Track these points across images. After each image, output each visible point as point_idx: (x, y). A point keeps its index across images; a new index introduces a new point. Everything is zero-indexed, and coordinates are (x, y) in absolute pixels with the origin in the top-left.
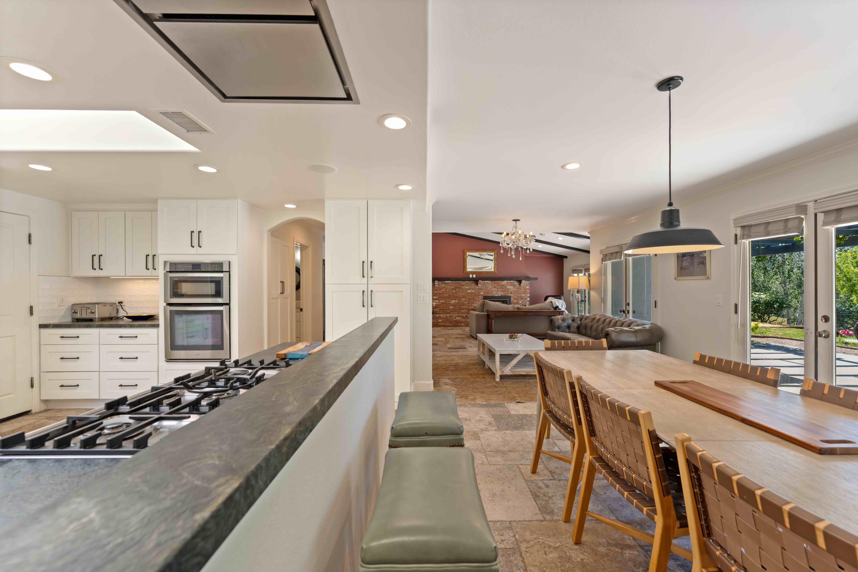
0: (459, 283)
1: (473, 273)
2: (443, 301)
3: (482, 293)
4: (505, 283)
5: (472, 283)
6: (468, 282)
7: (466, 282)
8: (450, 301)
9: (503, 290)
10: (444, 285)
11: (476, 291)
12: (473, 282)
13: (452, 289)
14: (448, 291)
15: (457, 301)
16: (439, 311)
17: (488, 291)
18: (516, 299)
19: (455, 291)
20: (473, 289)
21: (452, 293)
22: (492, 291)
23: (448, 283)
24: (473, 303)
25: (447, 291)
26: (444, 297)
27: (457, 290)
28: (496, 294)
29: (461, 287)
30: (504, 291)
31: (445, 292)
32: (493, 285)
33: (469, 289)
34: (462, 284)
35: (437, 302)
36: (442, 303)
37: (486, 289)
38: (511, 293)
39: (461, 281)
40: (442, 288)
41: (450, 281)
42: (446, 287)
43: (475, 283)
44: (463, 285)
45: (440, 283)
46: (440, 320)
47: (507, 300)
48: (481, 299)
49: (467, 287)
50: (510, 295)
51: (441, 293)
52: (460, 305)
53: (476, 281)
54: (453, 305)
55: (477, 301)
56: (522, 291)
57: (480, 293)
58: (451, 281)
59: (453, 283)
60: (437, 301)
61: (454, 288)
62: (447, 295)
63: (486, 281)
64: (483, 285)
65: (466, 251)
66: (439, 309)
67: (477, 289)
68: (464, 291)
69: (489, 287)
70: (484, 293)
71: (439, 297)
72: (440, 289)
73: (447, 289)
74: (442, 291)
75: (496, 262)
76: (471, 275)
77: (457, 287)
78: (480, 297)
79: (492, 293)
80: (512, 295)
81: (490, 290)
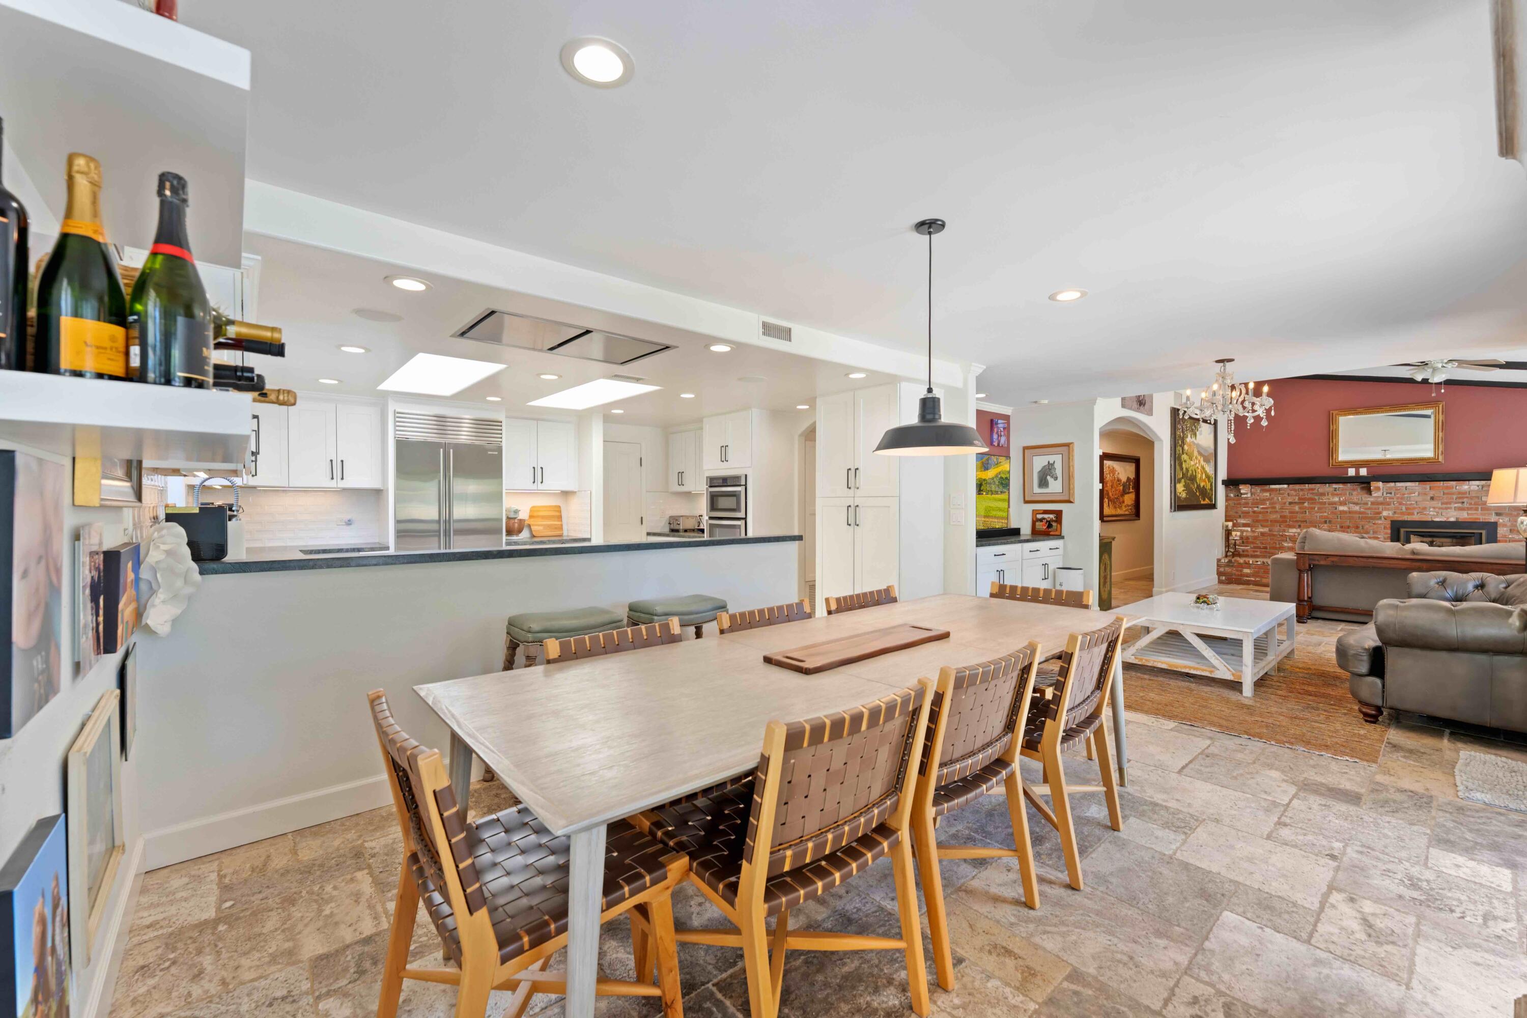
0: (1312, 489)
1: (1357, 465)
2: (1266, 530)
3: (1385, 513)
4: (1474, 488)
5: (1354, 490)
6: (1341, 486)
7: (1335, 486)
8: (1284, 531)
9: (1465, 505)
10: (1268, 494)
11: (1366, 509)
12: (1355, 486)
13: (1290, 503)
14: (1278, 507)
16: (1254, 552)
17: (1407, 509)
19: (1300, 508)
20: (1354, 503)
21: (1290, 513)
22: (1425, 508)
23: (1280, 490)
25: (1275, 508)
26: (1267, 521)
27: (1306, 504)
28: (1436, 517)
29: (1316, 497)
30: (1468, 509)
31: (1269, 510)
32: (1425, 494)
33: (1343, 503)
34: (1321, 490)
35: (1247, 531)
36: (1263, 534)
37: (1401, 504)
38: (1497, 514)
39: (1318, 485)
40: (1263, 501)
41: (1286, 486)
42: (1273, 498)
43: (1362, 489)
44: (1323, 494)
45: (1257, 489)
46: (1247, 571)
47: (1481, 533)
48: (1385, 528)
49: (1336, 499)
50: (1493, 518)
51: (1260, 513)
53: (1364, 483)
57: (1380, 513)
58: (1288, 484)
59: (1295, 490)
60: (1249, 529)
61: (1297, 500)
63: (1398, 484)
64: (1391, 493)
65: (1335, 413)
66: (1252, 546)
67: (1370, 503)
68: (1326, 508)
69: (1412, 499)
70: (1395, 512)
71: (1253, 521)
72: (1256, 503)
73: (1276, 503)
74: (1263, 508)
75: (1441, 434)
76: (1354, 470)
77: (1305, 499)
78: (1380, 522)
79: (1425, 514)
80: (1501, 521)
81: (1415, 506)
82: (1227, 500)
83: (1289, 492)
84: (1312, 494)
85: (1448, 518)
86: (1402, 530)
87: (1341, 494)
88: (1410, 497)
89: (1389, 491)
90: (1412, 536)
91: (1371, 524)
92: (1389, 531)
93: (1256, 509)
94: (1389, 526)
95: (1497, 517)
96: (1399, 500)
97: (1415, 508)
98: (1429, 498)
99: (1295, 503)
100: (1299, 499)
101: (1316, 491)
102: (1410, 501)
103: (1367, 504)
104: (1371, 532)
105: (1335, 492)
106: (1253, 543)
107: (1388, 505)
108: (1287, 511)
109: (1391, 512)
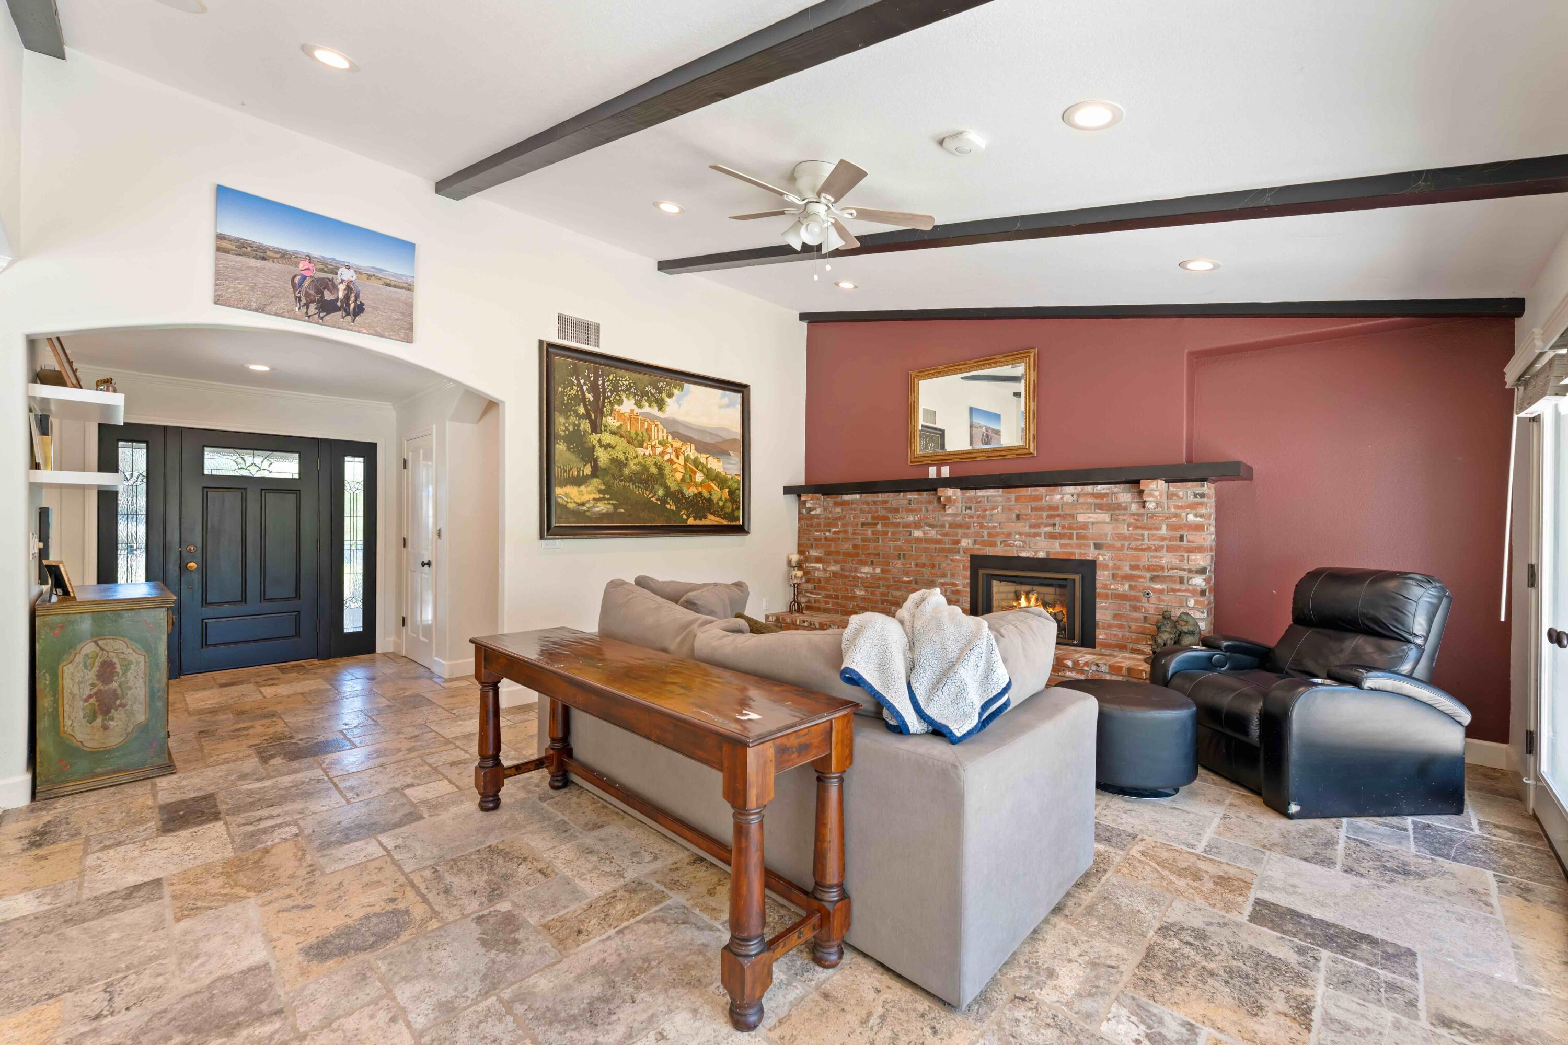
0: (886, 502)
1: (940, 460)
3: (964, 543)
4: (1068, 498)
6: (921, 495)
7: (910, 496)
8: (857, 570)
9: (1058, 529)
10: (839, 510)
11: (943, 535)
12: (933, 497)
13: (863, 524)
14: (850, 530)
15: (878, 570)
17: (990, 535)
18: (1126, 578)
19: (873, 533)
20: (932, 526)
21: (864, 540)
22: (1009, 535)
23: (852, 502)
25: (846, 532)
26: (838, 553)
27: (879, 527)
28: (1023, 549)
29: (890, 515)
30: (1061, 536)
31: (841, 536)
32: (1010, 510)
33: (917, 526)
34: (894, 504)
35: (818, 569)
36: (835, 574)
37: (982, 526)
38: (1098, 546)
39: (891, 495)
41: (858, 496)
42: (845, 516)
44: (896, 510)
45: (830, 501)
47: (1074, 581)
48: (963, 567)
49: (911, 519)
50: (1091, 554)
51: (832, 540)
52: (888, 587)
54: (867, 586)
55: (944, 575)
56: (1163, 539)
57: (958, 542)
58: (862, 493)
59: (868, 503)
60: (820, 566)
61: (869, 520)
62: (847, 546)
63: (980, 493)
64: (970, 508)
65: (917, 374)
66: (824, 593)
67: (947, 526)
68: (900, 532)
69: (994, 518)
70: (975, 541)
71: (826, 553)
72: (831, 523)
73: (848, 525)
74: (835, 533)
75: (1032, 404)
76: (936, 468)
77: (878, 517)
78: (959, 557)
79: (1009, 545)
80: (1101, 558)
81: (998, 530)
82: (800, 519)
83: (862, 505)
84: (886, 509)
85: (1036, 552)
86: (981, 572)
87: (916, 510)
88: (992, 515)
89: (968, 505)
90: (995, 584)
91: (949, 561)
92: (968, 573)
93: (828, 534)
94: (968, 564)
95: (1097, 552)
96: (980, 520)
97: (997, 534)
98: (1014, 516)
99: (868, 524)
100: (874, 518)
101: (889, 505)
102: (991, 521)
103: (943, 526)
104: (949, 576)
105: (910, 507)
107: (968, 528)
108: (859, 537)
109: (970, 541)
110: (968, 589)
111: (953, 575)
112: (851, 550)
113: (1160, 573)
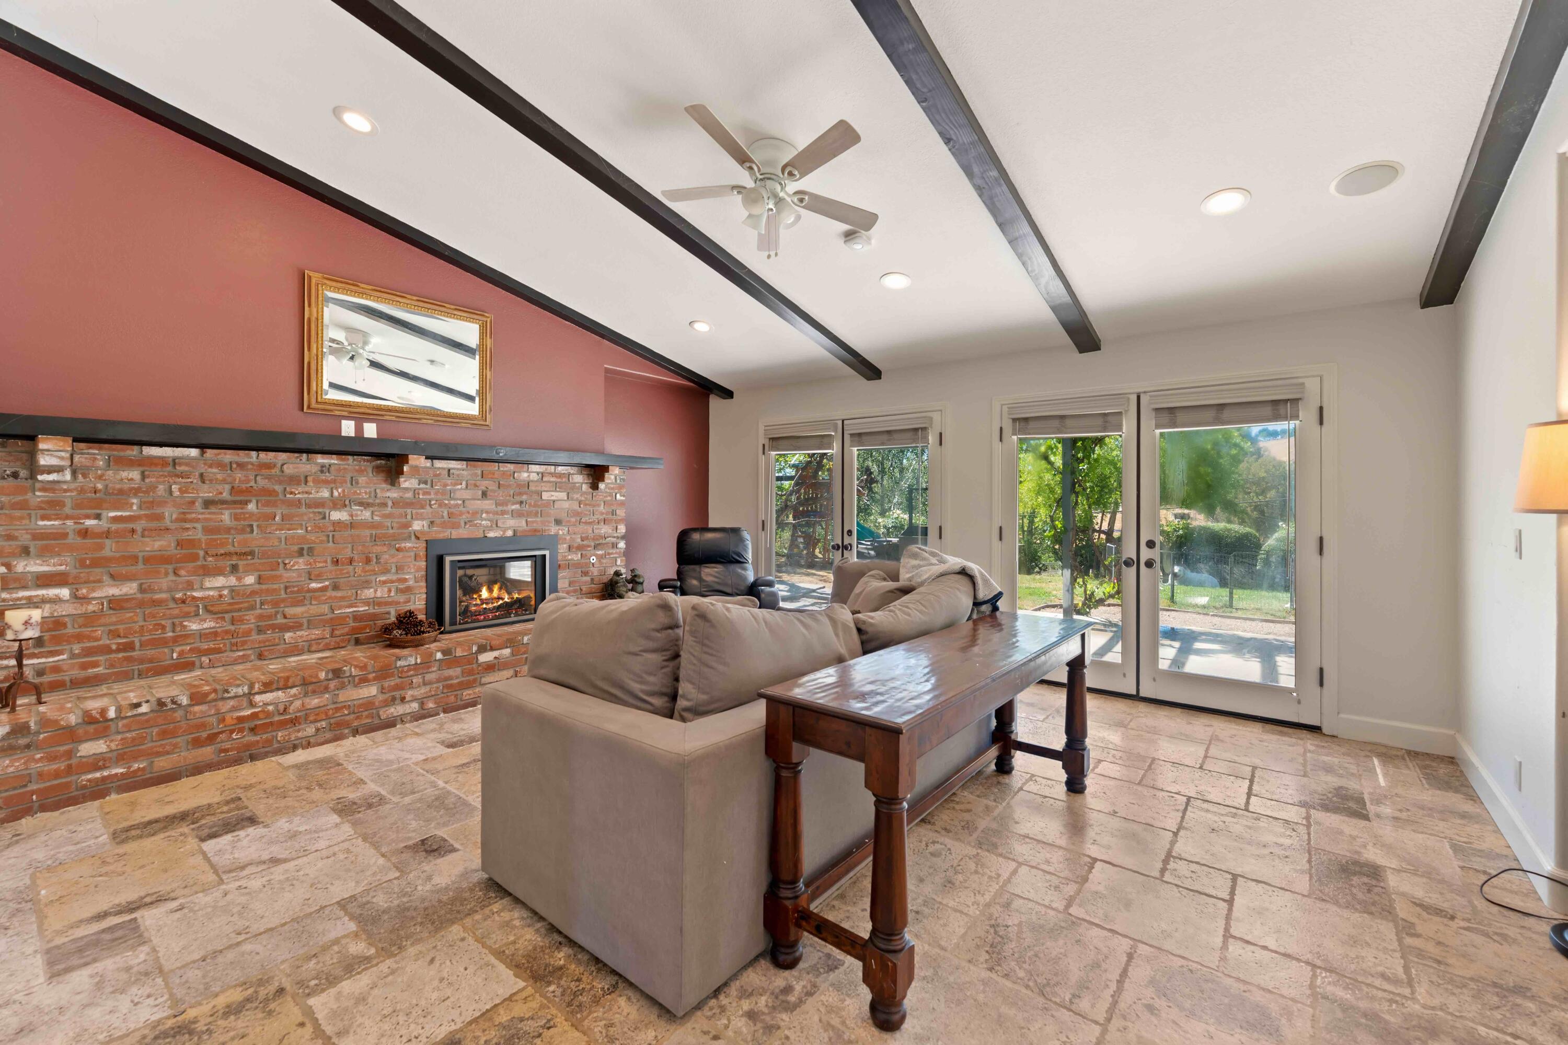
0: (269, 466)
1: (360, 413)
3: (417, 526)
4: (534, 477)
5: (361, 472)
6: (333, 460)
7: (321, 459)
8: (190, 586)
9: (525, 507)
10: (135, 474)
11: (387, 516)
12: (367, 464)
13: (208, 503)
14: (169, 513)
15: (250, 580)
17: (450, 515)
18: (580, 548)
19: (236, 517)
20: (365, 505)
21: (207, 530)
22: (475, 513)
23: (175, 462)
24: (366, 584)
25: (159, 517)
26: (135, 559)
27: (251, 507)
28: (490, 528)
29: (278, 488)
30: (529, 514)
31: (139, 526)
32: (475, 486)
33: (339, 504)
34: (289, 470)
35: (57, 600)
37: (441, 505)
38: (558, 522)
39: (283, 456)
40: (119, 497)
41: (194, 452)
42: (153, 488)
43: (377, 469)
44: (295, 480)
45: (98, 456)
46: (89, 749)
47: (544, 556)
48: (416, 557)
49: (325, 494)
50: (553, 529)
51: (107, 534)
52: (276, 604)
53: (383, 459)
54: (211, 608)
55: (386, 571)
56: (602, 514)
57: (407, 525)
58: (199, 447)
59: (221, 465)
60: (65, 593)
61: (226, 495)
62: (156, 545)
63: (435, 464)
64: (425, 483)
65: (316, 277)
66: (77, 648)
67: (390, 503)
68: (302, 514)
69: (457, 493)
70: (432, 522)
71: (82, 563)
72: (92, 503)
73: (163, 503)
74: (116, 519)
76: (351, 424)
77: (249, 491)
78: (408, 545)
79: (475, 525)
80: (561, 532)
81: (461, 508)
83: (202, 468)
84: (269, 478)
85: (504, 532)
86: (448, 559)
87: (334, 481)
88: (454, 491)
91: (393, 551)
92: (423, 564)
93: (89, 522)
94: (422, 553)
95: (557, 527)
96: (440, 497)
97: (461, 514)
98: (480, 493)
99: (223, 502)
100: (233, 491)
102: (451, 498)
103: (386, 505)
104: (394, 570)
105: (322, 476)
106: (79, 638)
107: (423, 507)
108: (199, 526)
109: (425, 523)
110: (423, 584)
111: (399, 569)
112: (172, 550)
113: (601, 541)
